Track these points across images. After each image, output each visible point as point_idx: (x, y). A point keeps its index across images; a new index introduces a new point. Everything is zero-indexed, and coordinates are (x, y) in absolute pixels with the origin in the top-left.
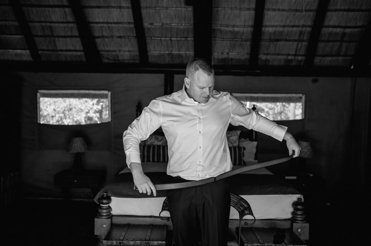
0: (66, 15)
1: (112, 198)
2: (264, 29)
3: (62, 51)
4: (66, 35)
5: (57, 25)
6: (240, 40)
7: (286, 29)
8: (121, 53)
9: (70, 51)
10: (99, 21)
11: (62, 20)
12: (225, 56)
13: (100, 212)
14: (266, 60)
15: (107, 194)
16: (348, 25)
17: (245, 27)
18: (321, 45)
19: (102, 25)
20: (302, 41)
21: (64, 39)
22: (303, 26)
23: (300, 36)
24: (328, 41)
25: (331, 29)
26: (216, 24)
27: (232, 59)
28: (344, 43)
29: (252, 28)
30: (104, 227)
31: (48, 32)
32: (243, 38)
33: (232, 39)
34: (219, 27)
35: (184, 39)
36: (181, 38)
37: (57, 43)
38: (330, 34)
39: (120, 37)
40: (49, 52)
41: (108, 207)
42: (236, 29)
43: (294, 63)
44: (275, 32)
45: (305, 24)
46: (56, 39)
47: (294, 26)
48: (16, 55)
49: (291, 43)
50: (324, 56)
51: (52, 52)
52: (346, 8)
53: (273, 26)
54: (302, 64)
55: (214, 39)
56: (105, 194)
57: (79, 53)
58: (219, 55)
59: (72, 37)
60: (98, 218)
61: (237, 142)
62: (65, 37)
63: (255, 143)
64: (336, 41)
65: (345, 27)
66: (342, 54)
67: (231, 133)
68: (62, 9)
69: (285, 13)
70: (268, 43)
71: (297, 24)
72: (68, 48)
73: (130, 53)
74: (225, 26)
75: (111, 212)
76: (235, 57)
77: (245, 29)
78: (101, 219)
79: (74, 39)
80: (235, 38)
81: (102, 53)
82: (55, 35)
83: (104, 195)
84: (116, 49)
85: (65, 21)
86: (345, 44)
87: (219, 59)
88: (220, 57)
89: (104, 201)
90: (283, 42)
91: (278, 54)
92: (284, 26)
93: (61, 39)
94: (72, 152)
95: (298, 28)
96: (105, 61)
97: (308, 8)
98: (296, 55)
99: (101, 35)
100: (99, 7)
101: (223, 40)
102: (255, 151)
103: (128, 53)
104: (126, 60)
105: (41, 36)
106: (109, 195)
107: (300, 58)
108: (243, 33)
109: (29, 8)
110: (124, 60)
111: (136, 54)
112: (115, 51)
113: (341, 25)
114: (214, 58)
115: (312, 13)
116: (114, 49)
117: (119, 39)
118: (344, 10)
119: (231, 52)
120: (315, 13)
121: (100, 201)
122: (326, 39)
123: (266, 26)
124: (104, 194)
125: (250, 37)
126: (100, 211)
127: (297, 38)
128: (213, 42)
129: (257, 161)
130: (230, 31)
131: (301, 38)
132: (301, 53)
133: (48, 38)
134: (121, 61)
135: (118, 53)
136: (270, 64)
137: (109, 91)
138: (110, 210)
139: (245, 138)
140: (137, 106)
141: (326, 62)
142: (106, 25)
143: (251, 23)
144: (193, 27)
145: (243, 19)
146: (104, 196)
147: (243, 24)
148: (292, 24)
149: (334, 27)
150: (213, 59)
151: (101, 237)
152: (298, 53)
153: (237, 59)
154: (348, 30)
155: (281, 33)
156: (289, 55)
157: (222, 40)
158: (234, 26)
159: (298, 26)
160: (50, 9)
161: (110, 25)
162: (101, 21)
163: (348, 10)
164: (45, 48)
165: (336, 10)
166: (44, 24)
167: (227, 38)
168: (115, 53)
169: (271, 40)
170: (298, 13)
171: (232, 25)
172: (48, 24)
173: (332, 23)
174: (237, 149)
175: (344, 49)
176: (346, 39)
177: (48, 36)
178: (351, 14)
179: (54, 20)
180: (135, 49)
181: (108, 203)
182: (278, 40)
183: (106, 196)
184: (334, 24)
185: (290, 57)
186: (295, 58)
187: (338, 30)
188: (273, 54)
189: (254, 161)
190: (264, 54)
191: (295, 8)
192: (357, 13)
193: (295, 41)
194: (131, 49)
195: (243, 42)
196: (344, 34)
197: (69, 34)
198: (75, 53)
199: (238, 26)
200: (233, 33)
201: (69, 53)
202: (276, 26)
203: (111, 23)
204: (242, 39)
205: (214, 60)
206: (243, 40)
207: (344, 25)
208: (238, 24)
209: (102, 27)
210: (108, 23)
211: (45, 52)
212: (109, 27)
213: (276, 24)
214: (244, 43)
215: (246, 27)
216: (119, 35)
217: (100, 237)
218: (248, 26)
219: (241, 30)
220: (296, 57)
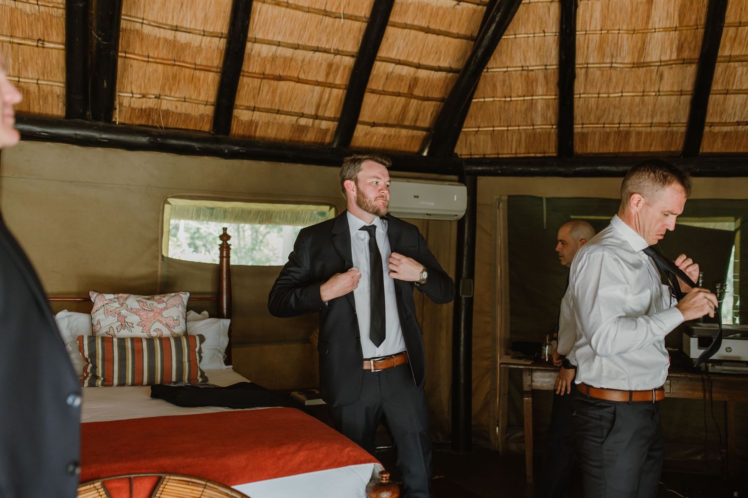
2: (249, 45)
6: (194, 66)
7: (300, 53)
12: (150, 103)
14: (251, 123)
16: (423, 62)
17: (204, 35)
18: (369, 100)
20: (332, 86)
22: (337, 52)
23: (328, 74)
24: (384, 93)
25: (391, 67)
26: (130, 16)
27: (167, 113)
28: (413, 100)
29: (223, 41)
32: (198, 62)
33: (173, 62)
34: (138, 26)
35: (35, 44)
36: (24, 39)
38: (388, 77)
42: (182, 37)
43: (310, 137)
44: (274, 58)
45: (341, 49)
47: (317, 50)
49: (307, 87)
50: (374, 125)
52: (424, 24)
53: (270, 43)
54: (328, 139)
55: (123, 55)
58: (133, 99)
61: (182, 321)
63: (227, 322)
64: (399, 94)
65: (419, 66)
66: (407, 123)
67: (165, 299)
69: (299, 14)
70: (257, 82)
71: (323, 45)
74: (152, 24)
76: (176, 107)
77: (204, 38)
80: (180, 61)
86: (414, 102)
87: (133, 109)
88: (137, 103)
90: (292, 84)
91: (278, 112)
92: (297, 47)
95: (325, 55)
97: (350, 11)
98: (316, 117)
101: (148, 62)
102: (225, 341)
107: (324, 124)
108: (199, 49)
113: (411, 60)
114: (121, 105)
115: (357, 24)
118: (421, 29)
119: (166, 96)
120: (364, 25)
122: (381, 89)
123: (255, 41)
125: (217, 61)
127: (321, 79)
128: (120, 61)
129: (231, 367)
130: (166, 40)
131: (330, 80)
132: (327, 114)
136: (259, 133)
139: (199, 312)
141: (375, 138)
143: (222, 25)
144: (61, 12)
145: (200, 15)
147: (200, 27)
148: (314, 44)
149: (399, 63)
150: (118, 107)
152: (320, 114)
153: (180, 114)
154: (422, 73)
155: (288, 61)
156: (302, 115)
157: (145, 61)
158: (176, 29)
159: (326, 51)
163: (427, 30)
165: (405, 26)
167: (158, 58)
169: (264, 76)
170: (328, 20)
171: (172, 26)
173: (393, 55)
174: (184, 342)
175: (411, 114)
176: (417, 92)
178: (431, 37)
182: (280, 78)
184: (397, 58)
185: (303, 121)
186: (313, 124)
187: (405, 70)
188: (268, 111)
189: (224, 367)
190: (248, 108)
191: (323, 8)
192: (441, 38)
193: (318, 83)
195: (197, 73)
196: (415, 81)
199: (188, 31)
200: (173, 45)
202: (279, 44)
204: (195, 64)
205: (120, 111)
206: (197, 67)
207: (416, 61)
208: (186, 25)
213: (279, 38)
214: (201, 74)
215: (206, 34)
218: (213, 35)
219: (196, 40)
220: (317, 122)
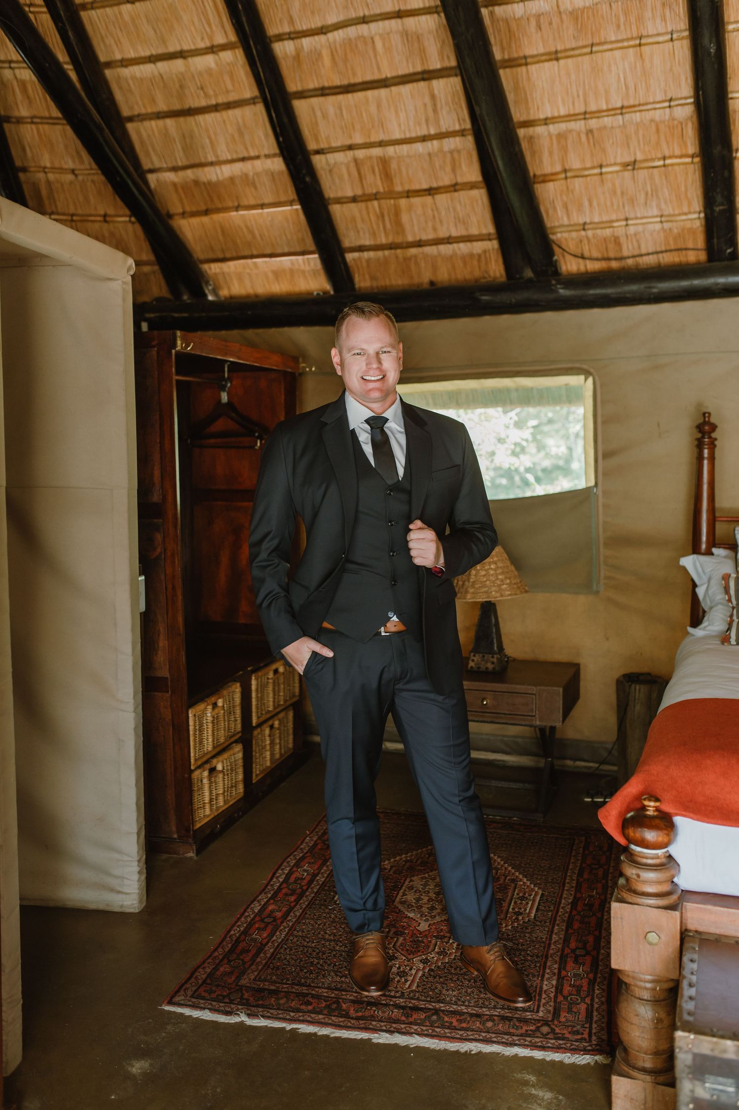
0: (435, 110)
1: (678, 820)
3: (419, 244)
4: (435, 185)
5: (405, 148)
8: (632, 230)
9: (449, 240)
10: (556, 114)
11: (424, 132)
13: (635, 877)
15: (658, 804)
19: (563, 126)
21: (429, 199)
30: (650, 944)
31: (375, 184)
37: (405, 218)
39: (632, 165)
40: (380, 254)
41: (664, 860)
46: (403, 202)
48: (277, 274)
51: (387, 252)
56: (652, 804)
57: (478, 247)
59: (455, 187)
60: (622, 901)
62: (431, 191)
68: (422, 84)
72: (443, 233)
73: (666, 226)
75: (675, 880)
78: (636, 906)
79: (462, 195)
81: (558, 236)
82: (398, 188)
83: (644, 808)
84: (614, 217)
85: (432, 132)
89: (650, 835)
93: (416, 201)
94: (469, 598)
96: (570, 266)
99: (558, 168)
100: (555, 56)
103: (658, 227)
104: (648, 254)
105: (354, 200)
106: (667, 808)
109: (315, 101)
110: (641, 255)
111: (688, 225)
112: (609, 224)
116: (605, 218)
117: (627, 174)
121: (632, 834)
124: (646, 803)
126: (630, 871)
133: (375, 203)
134: (630, 262)
135: (620, 232)
137: (587, 373)
138: (673, 872)
140: (700, 428)
142: (579, 126)
146: (648, 813)
151: (641, 981)
160: (383, 92)
161: (593, 123)
162: (563, 112)
164: (367, 242)
166: (360, 154)
168: (608, 232)
172: (376, 152)
177: (376, 197)
179: (397, 135)
180: (685, 210)
181: (665, 845)
183: (656, 814)
194: (668, 210)
197: (446, 180)
198: (463, 248)
201: (445, 249)
203: (598, 114)
209: (561, 136)
210: (585, 115)
211: (366, 255)
212: (590, 132)
216: (629, 159)
217: (634, 978)
